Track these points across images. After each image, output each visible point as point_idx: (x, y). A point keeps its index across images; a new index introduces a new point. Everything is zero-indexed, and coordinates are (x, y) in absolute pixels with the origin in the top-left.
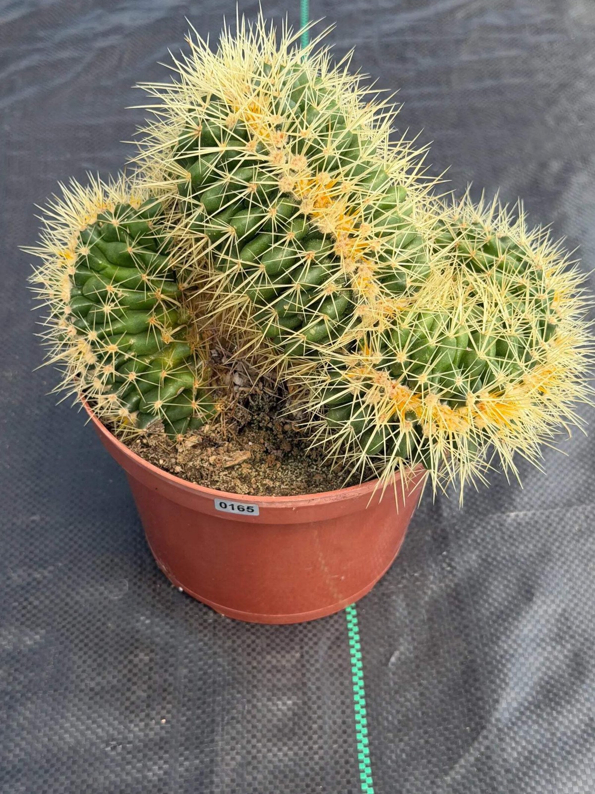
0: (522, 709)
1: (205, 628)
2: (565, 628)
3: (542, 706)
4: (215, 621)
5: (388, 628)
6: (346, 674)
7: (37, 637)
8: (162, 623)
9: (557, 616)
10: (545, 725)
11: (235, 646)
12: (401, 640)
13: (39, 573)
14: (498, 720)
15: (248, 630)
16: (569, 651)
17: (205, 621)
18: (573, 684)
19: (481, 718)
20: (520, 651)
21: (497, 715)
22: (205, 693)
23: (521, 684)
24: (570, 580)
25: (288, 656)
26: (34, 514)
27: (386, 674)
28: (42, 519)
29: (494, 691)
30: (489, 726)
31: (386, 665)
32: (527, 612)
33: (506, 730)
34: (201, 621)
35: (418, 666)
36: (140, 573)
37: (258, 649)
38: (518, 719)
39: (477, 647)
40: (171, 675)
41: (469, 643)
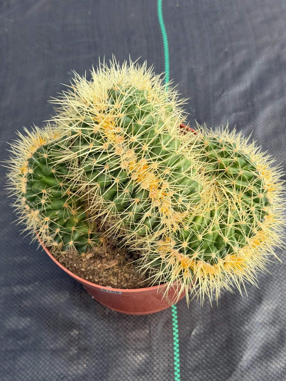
0: (253, 360)
1: (104, 317)
2: (276, 317)
3: (263, 359)
4: (109, 313)
5: (191, 316)
6: (171, 340)
7: (26, 322)
8: (84, 314)
9: (273, 311)
10: (264, 368)
11: (118, 327)
12: (198, 323)
13: (27, 287)
14: (242, 366)
15: (125, 318)
16: (278, 329)
17: (105, 313)
18: (279, 347)
19: (234, 365)
20: (254, 330)
21: (241, 363)
22: (104, 351)
23: (253, 348)
24: (281, 291)
25: (143, 332)
26: (24, 256)
27: (190, 341)
28: (28, 258)
29: (241, 351)
30: (237, 370)
31: (190, 336)
32: (259, 309)
33: (245, 372)
34: (102, 314)
35: (205, 337)
36: (74, 287)
37: (129, 328)
38: (251, 365)
39: (234, 328)
40: (88, 341)
41: (230, 325)
